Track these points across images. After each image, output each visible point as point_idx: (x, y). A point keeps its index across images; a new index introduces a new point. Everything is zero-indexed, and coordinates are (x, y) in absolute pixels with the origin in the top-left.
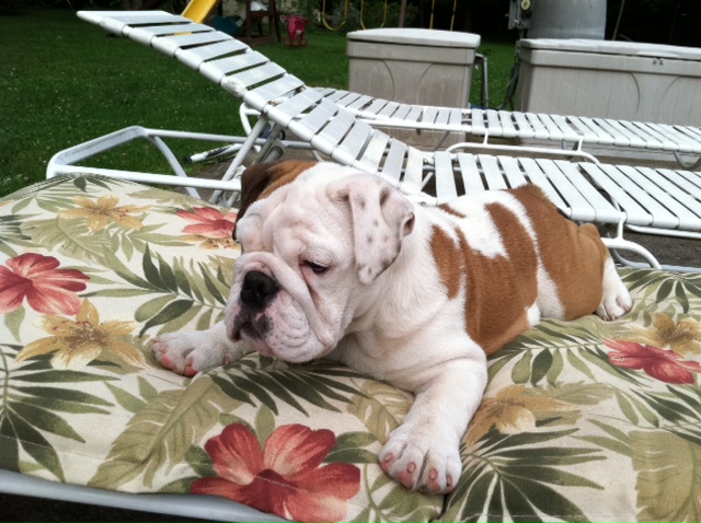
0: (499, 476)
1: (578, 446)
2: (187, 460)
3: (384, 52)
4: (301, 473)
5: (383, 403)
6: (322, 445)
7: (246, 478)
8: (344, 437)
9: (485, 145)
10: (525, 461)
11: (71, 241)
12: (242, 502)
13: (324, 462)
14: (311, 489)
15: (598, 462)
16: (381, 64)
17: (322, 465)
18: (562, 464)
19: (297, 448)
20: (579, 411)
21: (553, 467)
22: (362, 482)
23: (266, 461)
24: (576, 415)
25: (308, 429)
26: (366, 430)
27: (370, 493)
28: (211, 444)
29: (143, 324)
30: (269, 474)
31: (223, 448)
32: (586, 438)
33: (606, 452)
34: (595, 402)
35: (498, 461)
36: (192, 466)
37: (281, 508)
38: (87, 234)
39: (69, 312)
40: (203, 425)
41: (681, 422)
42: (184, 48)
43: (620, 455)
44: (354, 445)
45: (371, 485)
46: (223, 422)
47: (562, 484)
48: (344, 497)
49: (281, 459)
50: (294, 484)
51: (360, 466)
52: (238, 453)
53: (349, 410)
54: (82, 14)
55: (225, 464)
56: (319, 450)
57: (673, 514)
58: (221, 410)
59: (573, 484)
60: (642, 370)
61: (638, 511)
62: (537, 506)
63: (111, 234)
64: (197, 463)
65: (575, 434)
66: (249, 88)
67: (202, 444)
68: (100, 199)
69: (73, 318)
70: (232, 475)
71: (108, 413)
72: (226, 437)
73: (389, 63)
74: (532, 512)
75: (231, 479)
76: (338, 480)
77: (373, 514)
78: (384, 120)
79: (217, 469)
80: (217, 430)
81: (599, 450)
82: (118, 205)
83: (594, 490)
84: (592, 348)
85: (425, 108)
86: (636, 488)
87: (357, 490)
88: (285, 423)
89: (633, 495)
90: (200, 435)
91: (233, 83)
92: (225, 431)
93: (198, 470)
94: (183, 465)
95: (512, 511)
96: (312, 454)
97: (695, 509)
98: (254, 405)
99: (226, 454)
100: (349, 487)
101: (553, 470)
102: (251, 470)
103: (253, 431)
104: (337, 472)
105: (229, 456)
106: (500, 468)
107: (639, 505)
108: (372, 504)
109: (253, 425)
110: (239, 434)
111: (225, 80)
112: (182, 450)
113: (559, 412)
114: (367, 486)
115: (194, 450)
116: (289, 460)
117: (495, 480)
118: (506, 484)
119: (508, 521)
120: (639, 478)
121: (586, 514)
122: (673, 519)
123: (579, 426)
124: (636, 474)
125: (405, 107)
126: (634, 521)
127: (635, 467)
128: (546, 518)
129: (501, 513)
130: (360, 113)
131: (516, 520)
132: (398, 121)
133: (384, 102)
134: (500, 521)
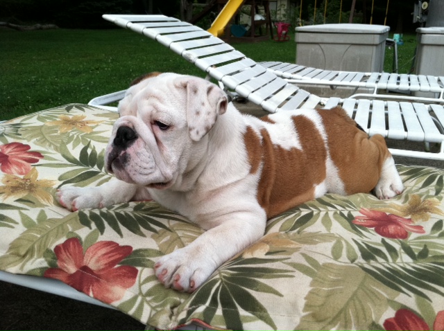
0: (222, 282)
1: (281, 268)
2: (44, 257)
3: (319, 38)
4: (103, 269)
5: (180, 235)
6: (120, 254)
7: (72, 269)
8: (138, 251)
9: (375, 95)
10: (241, 274)
11: (44, 137)
12: (68, 284)
13: (119, 264)
14: (108, 280)
15: (287, 279)
16: (317, 46)
17: (117, 266)
18: (264, 278)
19: (105, 254)
20: (300, 248)
21: (256, 279)
22: (137, 279)
23: (85, 261)
24: (296, 249)
25: (118, 244)
26: (158, 249)
27: (140, 285)
28: (58, 249)
29: (61, 182)
30: (86, 268)
31: (63, 251)
32: (291, 264)
33: (298, 273)
34: (316, 243)
35: (225, 273)
36: (46, 260)
37: (88, 290)
38: (56, 134)
39: (21, 174)
40: (57, 237)
41: (372, 261)
42: (162, 34)
43: (305, 276)
44: (143, 256)
45: (142, 281)
46: (67, 237)
47: (257, 290)
48: (126, 287)
49: (94, 260)
50: (99, 276)
51: (139, 269)
52: (70, 255)
53: (152, 237)
54: (106, 16)
55: (63, 261)
56: (118, 256)
57: (329, 320)
58: (70, 229)
59: (264, 291)
60: (373, 228)
61: (304, 314)
62: (239, 304)
63: (71, 135)
64: (49, 259)
65: (286, 261)
66: (200, 57)
67: (52, 248)
68: (75, 116)
69: (22, 177)
70: (66, 268)
71: (13, 227)
72: (65, 245)
73: (322, 46)
74: (236, 308)
75: (65, 270)
76: (124, 276)
77: (140, 298)
78: (307, 80)
79: (59, 264)
80: (62, 240)
81: (292, 271)
82: (84, 120)
83: (277, 297)
84: (346, 213)
85: (340, 72)
86: (305, 298)
87: (134, 283)
88: (103, 240)
89: (302, 303)
90: (53, 242)
91: (189, 54)
92: (66, 242)
93: (50, 263)
94: (42, 259)
95: (224, 305)
96: (112, 259)
97: (345, 318)
98: (91, 228)
99: (64, 255)
100: (130, 280)
101: (255, 281)
102: (76, 265)
103: (82, 243)
104: (124, 271)
105: (65, 256)
106: (224, 277)
107: (305, 310)
108: (141, 293)
109: (83, 239)
110: (74, 244)
111: (185, 53)
112: (43, 251)
113: (288, 248)
114: (140, 281)
115: (48, 251)
116: (98, 261)
117: (218, 284)
118: (223, 288)
119: (219, 312)
120: (311, 292)
121: (269, 312)
122: (330, 323)
123: (292, 256)
124: (309, 289)
125: (326, 72)
126: (297, 320)
127: (311, 285)
128: (242, 312)
129: (217, 306)
130: (292, 76)
131: (224, 312)
132: (316, 81)
133: (312, 69)
134: (215, 311)
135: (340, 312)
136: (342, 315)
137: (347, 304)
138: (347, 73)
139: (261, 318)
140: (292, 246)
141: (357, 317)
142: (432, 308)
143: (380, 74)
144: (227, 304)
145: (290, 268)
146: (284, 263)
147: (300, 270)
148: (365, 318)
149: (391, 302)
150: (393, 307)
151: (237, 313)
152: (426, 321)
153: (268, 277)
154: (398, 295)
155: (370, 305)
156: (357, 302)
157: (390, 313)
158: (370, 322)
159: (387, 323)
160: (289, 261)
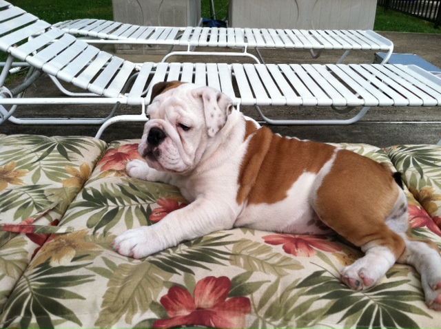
0: (32, 295)
1: (85, 274)
9: (188, 52)
10: (50, 285)
15: (89, 283)
18: (69, 286)
32: (91, 269)
33: (97, 277)
35: (35, 285)
43: (104, 278)
47: (64, 298)
57: (121, 309)
61: (101, 309)
62: (50, 312)
65: (88, 266)
74: (47, 315)
78: (124, 40)
81: (93, 276)
83: (80, 300)
85: (157, 28)
86: (103, 297)
89: (100, 301)
95: (37, 314)
97: (132, 304)
101: (61, 290)
106: (34, 289)
107: (103, 305)
117: (29, 298)
118: (35, 301)
119: (34, 320)
120: (108, 292)
121: (75, 313)
122: (122, 311)
123: (94, 261)
124: (106, 289)
125: (142, 28)
126: (97, 315)
127: (108, 285)
128: (53, 317)
129: (31, 315)
130: (107, 36)
131: (38, 320)
132: (132, 40)
133: (129, 25)
134: (30, 320)
135: (128, 301)
136: (130, 303)
137: (133, 293)
138: (164, 28)
139: (69, 319)
140: (96, 250)
141: (141, 301)
142: (194, 280)
143: (194, 28)
144: (39, 313)
145: (92, 273)
146: (87, 268)
147: (99, 273)
148: (147, 300)
149: (165, 283)
150: (167, 287)
151: (49, 319)
152: (189, 290)
153: (73, 285)
154: (172, 276)
155: (150, 289)
156: (141, 290)
157: (164, 292)
158: (150, 302)
159: (163, 299)
160: (91, 266)
